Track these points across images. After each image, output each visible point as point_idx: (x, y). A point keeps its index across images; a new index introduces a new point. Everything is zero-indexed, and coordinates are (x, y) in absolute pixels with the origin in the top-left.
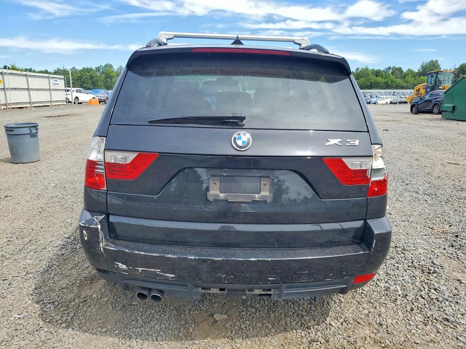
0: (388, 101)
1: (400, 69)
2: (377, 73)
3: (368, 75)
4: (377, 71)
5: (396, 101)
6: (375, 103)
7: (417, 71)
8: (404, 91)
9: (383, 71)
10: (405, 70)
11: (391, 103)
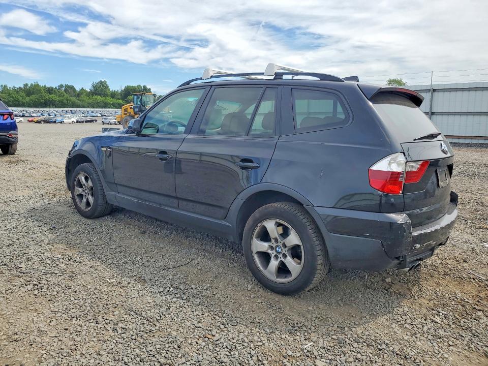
0: (74, 120)
1: (72, 88)
2: (50, 90)
3: (39, 91)
4: (49, 88)
5: (82, 120)
6: (61, 123)
7: (89, 90)
8: (80, 109)
9: (56, 88)
10: (78, 89)
11: (78, 122)
